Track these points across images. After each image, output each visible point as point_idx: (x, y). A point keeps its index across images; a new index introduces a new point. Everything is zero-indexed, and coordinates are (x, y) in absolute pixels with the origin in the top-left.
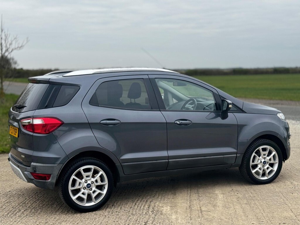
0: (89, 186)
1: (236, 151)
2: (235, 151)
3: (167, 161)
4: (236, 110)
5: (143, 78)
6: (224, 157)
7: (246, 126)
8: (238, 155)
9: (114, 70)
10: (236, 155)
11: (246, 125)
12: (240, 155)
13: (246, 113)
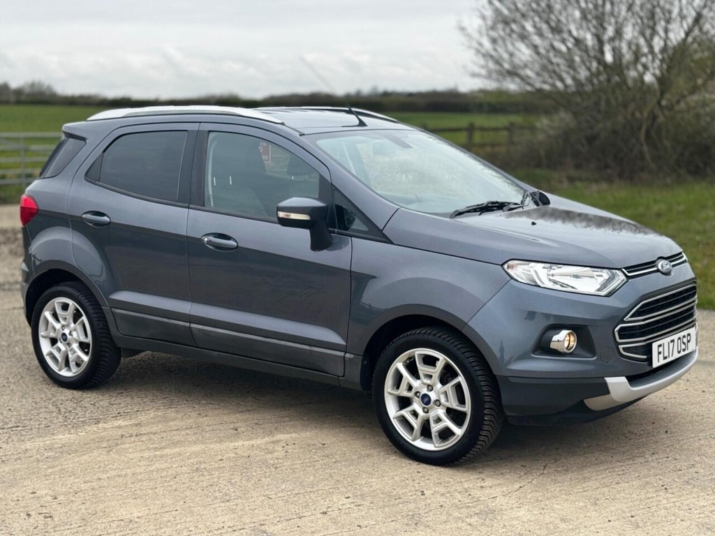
0: (64, 337)
1: (345, 344)
2: (342, 342)
3: (187, 324)
4: (367, 229)
5: (186, 131)
6: (310, 350)
7: (374, 279)
8: (347, 355)
9: (156, 110)
10: (342, 354)
11: (374, 277)
12: (352, 356)
13: (392, 243)
